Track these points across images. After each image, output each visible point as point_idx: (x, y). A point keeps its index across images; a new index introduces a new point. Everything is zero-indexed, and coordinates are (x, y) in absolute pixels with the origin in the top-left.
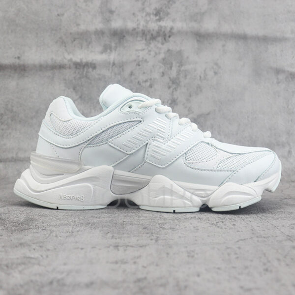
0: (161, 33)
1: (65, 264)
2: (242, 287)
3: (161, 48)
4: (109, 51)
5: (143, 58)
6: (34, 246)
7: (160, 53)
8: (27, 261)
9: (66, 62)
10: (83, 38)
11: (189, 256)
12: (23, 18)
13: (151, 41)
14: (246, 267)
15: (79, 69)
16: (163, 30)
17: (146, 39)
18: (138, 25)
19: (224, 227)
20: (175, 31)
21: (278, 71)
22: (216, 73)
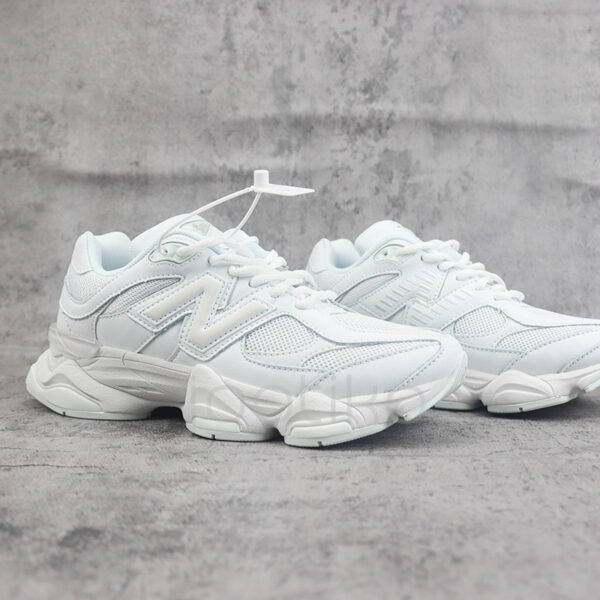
0: (374, 121)
1: (244, 480)
2: (490, 508)
3: (373, 147)
4: (286, 152)
5: (343, 164)
6: (195, 457)
7: (371, 156)
8: (188, 477)
9: (215, 170)
10: (243, 131)
11: (418, 470)
12: (144, 96)
13: (358, 136)
14: (499, 485)
15: (238, 182)
16: (377, 116)
17: (348, 133)
18: (335, 108)
19: (472, 434)
20: (396, 118)
21: (570, 185)
22: (465, 189)
